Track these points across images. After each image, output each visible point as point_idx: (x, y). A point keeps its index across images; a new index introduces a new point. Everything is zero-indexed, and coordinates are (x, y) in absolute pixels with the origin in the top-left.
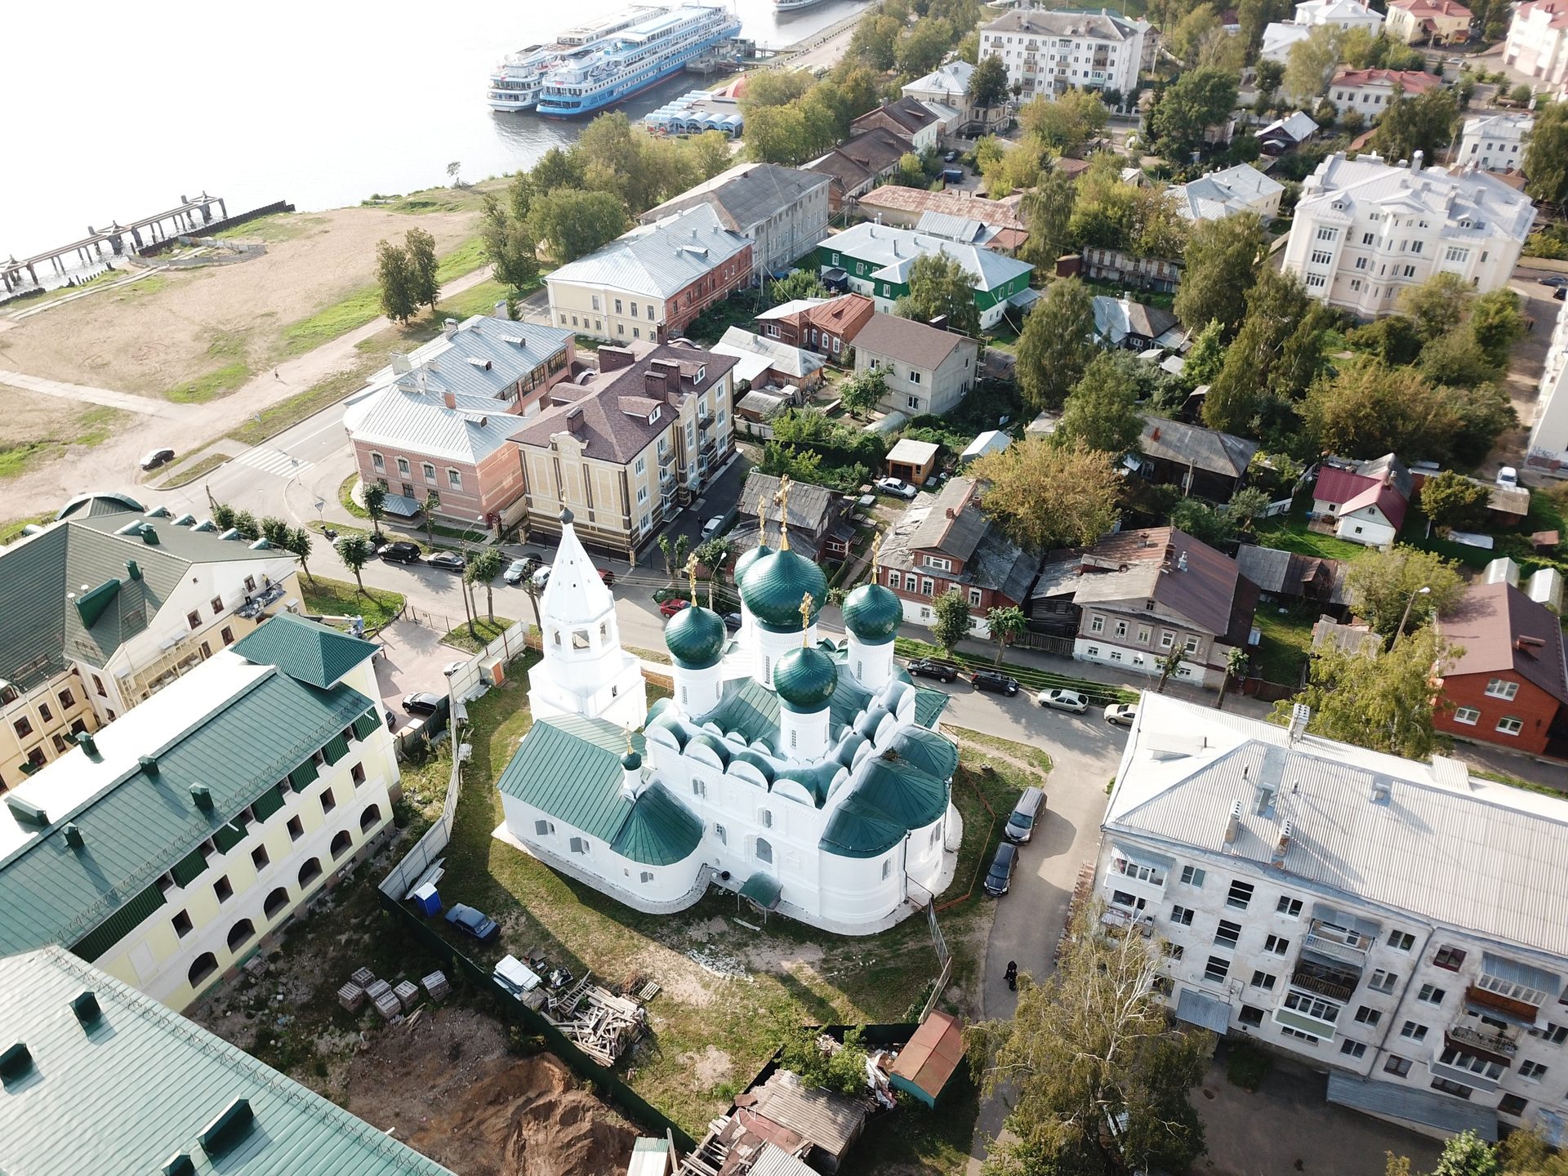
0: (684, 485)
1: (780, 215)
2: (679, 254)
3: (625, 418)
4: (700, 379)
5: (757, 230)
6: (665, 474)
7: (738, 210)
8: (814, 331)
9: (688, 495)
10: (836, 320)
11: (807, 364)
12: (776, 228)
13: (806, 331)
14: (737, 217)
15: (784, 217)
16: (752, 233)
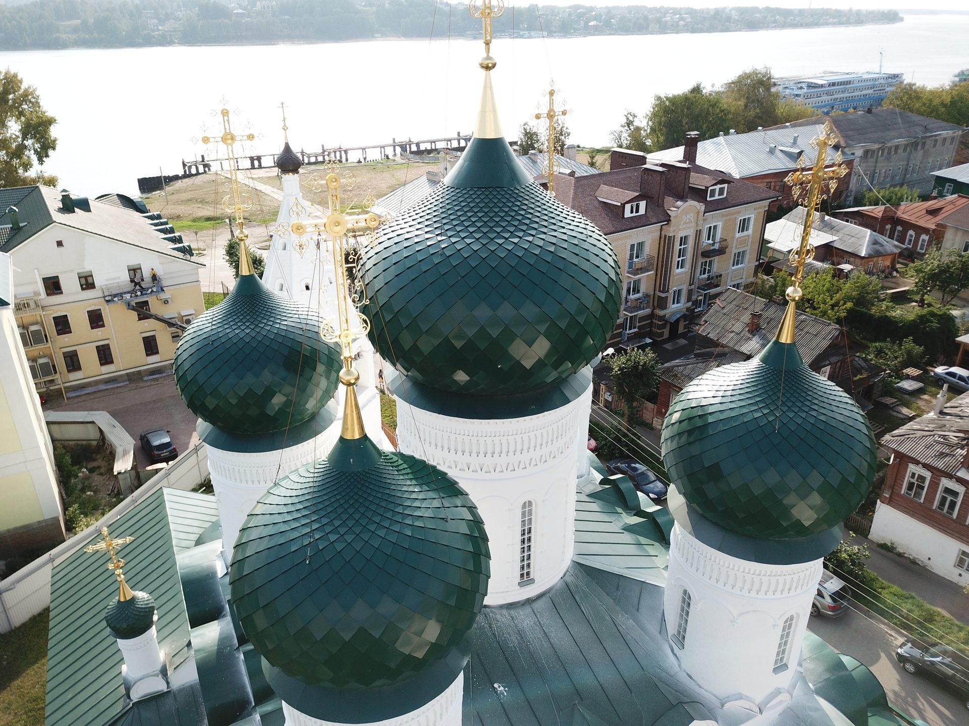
0: (661, 313)
1: (897, 147)
2: (772, 151)
3: (596, 203)
4: (717, 197)
5: (866, 152)
6: (636, 290)
7: (850, 133)
8: (899, 228)
9: (664, 326)
10: (930, 217)
11: (877, 247)
12: (888, 159)
13: (888, 227)
14: (846, 137)
15: (900, 151)
16: (859, 152)
